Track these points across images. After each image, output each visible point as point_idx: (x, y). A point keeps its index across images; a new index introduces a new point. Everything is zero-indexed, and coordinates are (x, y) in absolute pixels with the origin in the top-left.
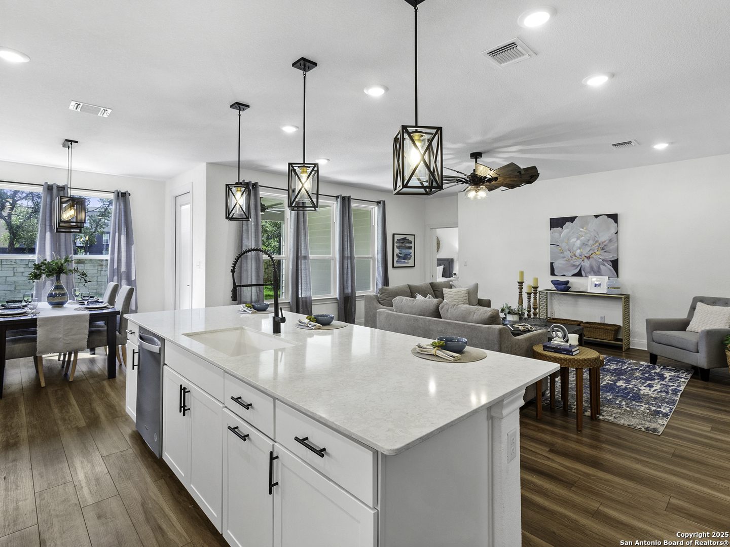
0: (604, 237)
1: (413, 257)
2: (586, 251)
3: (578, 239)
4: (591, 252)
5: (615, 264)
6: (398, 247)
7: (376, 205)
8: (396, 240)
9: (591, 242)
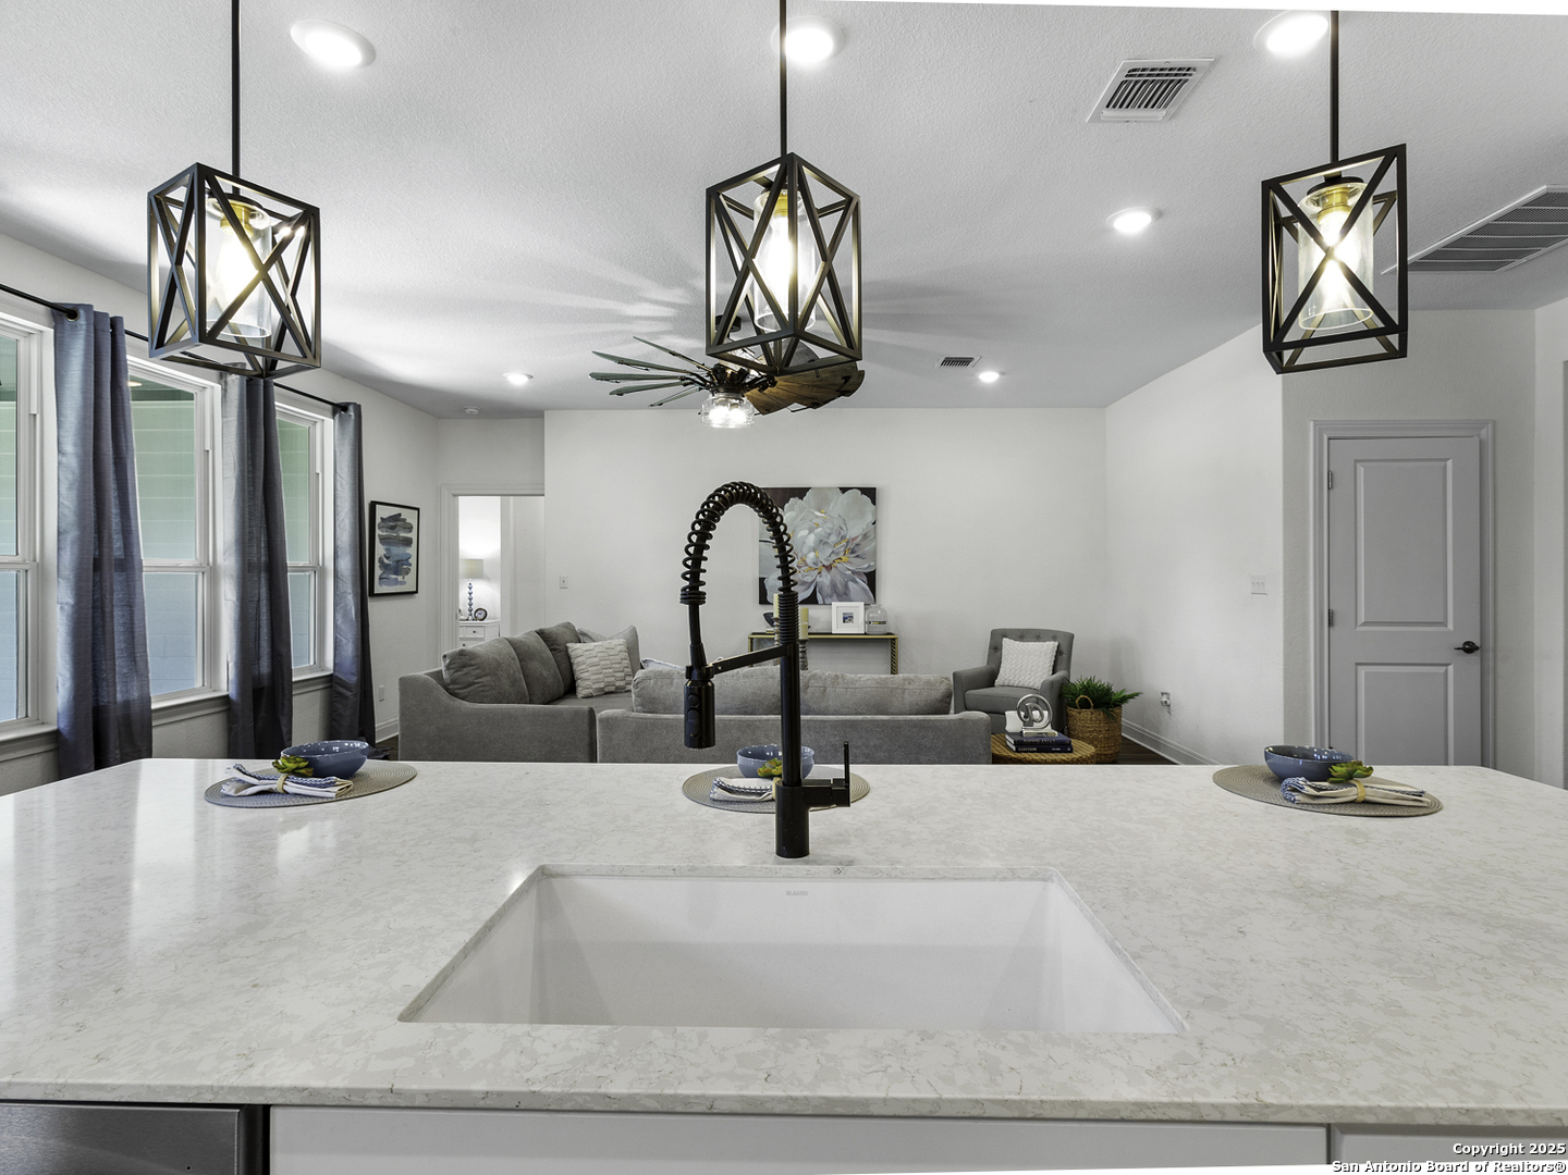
0: (855, 531)
1: (413, 568)
2: (825, 556)
3: (811, 531)
4: (834, 557)
5: (871, 578)
6: (384, 540)
7: (330, 414)
8: (378, 521)
9: (833, 539)
